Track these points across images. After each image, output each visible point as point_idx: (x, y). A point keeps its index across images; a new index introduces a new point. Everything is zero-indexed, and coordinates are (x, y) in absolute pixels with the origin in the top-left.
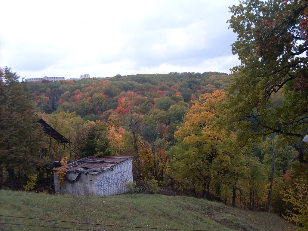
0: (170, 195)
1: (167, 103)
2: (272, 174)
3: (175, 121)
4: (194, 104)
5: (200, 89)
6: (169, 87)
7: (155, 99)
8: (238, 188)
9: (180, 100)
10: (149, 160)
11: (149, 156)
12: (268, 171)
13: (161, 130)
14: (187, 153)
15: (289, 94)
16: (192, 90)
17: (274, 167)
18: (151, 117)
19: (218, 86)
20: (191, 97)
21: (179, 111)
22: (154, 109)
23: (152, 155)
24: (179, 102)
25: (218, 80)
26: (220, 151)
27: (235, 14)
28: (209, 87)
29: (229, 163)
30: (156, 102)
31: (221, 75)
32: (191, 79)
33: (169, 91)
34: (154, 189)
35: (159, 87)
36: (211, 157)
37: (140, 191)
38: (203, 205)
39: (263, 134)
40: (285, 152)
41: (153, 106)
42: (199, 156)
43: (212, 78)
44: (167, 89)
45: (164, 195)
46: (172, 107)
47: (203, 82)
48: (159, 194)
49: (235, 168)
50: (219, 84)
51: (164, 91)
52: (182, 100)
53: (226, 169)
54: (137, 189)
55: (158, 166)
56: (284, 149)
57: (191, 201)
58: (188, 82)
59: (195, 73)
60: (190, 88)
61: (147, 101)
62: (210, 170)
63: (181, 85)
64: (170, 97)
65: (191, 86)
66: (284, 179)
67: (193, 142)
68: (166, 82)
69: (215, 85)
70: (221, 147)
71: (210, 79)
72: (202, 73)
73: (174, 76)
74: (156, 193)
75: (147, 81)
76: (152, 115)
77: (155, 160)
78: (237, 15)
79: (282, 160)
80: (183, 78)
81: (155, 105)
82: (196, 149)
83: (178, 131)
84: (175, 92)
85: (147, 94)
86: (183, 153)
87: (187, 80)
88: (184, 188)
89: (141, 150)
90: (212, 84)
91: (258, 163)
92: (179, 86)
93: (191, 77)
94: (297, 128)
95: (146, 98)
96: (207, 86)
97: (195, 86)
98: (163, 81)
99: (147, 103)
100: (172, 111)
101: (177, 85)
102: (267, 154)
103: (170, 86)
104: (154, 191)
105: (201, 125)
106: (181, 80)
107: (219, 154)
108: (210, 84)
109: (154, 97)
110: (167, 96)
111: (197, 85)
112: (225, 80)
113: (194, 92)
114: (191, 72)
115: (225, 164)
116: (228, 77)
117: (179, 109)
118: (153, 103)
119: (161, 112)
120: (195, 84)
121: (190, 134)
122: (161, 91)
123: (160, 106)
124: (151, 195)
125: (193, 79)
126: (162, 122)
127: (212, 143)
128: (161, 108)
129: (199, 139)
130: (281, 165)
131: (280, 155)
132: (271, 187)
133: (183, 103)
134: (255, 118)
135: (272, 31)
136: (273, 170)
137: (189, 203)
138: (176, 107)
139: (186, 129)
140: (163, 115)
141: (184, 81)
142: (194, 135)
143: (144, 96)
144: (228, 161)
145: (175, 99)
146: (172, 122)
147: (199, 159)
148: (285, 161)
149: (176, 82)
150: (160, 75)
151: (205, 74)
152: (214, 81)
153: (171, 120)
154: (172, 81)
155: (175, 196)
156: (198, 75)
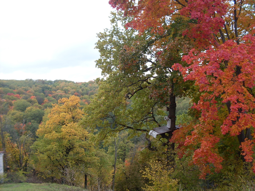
0: (37, 183)
1: (24, 105)
2: (115, 162)
3: (31, 120)
4: (54, 106)
5: (51, 93)
6: (25, 92)
7: (13, 102)
8: (90, 175)
9: (35, 102)
10: (15, 154)
11: (15, 151)
12: (111, 160)
13: (19, 128)
14: (49, 147)
15: (137, 100)
16: (45, 94)
17: (116, 157)
18: (10, 117)
19: (67, 91)
20: (44, 100)
21: (34, 112)
22: (13, 110)
23: (17, 149)
24: (34, 104)
25: (67, 86)
26: (77, 144)
27: (101, 39)
28: (59, 92)
29: (83, 155)
30: (14, 104)
31: (69, 83)
32: (44, 85)
33: (26, 95)
34: (22, 179)
35: (16, 91)
36: (68, 150)
37: (9, 181)
38: (65, 189)
39: (118, 130)
40: (124, 145)
41: (11, 107)
42: (59, 149)
43: (62, 85)
44: (23, 93)
45: (31, 183)
46: (28, 108)
47: (54, 88)
48: (27, 182)
49: (88, 158)
50: (67, 90)
51: (21, 95)
52: (36, 102)
53: (80, 159)
54: (7, 180)
55: (23, 159)
56: (124, 142)
57: (55, 187)
58: (41, 88)
59: (47, 80)
60: (43, 93)
61: (6, 103)
62: (68, 160)
63: (35, 90)
64: (26, 100)
65: (44, 91)
66: (124, 165)
67: (54, 137)
68: (22, 87)
69: (64, 91)
70: (77, 141)
71: (60, 86)
72: (53, 81)
73: (30, 83)
74: (25, 182)
75: (6, 85)
76: (10, 116)
77: (20, 154)
78: (102, 39)
79: (122, 151)
80: (37, 84)
81: (13, 107)
82: (57, 144)
83: (40, 129)
84: (30, 96)
85: (5, 97)
86: (46, 147)
87: (41, 86)
88: (46, 177)
89: (8, 146)
90: (62, 90)
91: (104, 153)
92: (34, 91)
93: (44, 84)
94: (142, 125)
95: (5, 100)
96: (58, 91)
97: (47, 91)
98: (20, 86)
99: (6, 104)
100: (29, 112)
101: (32, 90)
102: (110, 146)
103: (26, 90)
104: (22, 180)
105: (60, 124)
106: (36, 86)
107: (75, 147)
108: (60, 90)
109: (12, 100)
110: (24, 99)
111: (49, 90)
112: (73, 87)
113: (47, 96)
114: (44, 80)
115: (80, 155)
116: (75, 84)
117: (34, 110)
118: (11, 105)
119: (18, 113)
120: (47, 89)
121: (50, 131)
122: (18, 95)
123: (18, 108)
124: (20, 184)
125: (46, 85)
126: (19, 121)
127: (70, 138)
128: (18, 109)
129: (59, 135)
130: (122, 155)
131: (121, 147)
132: (114, 173)
133: (37, 105)
134: (113, 118)
135: (133, 55)
136: (116, 159)
137: (54, 188)
138: (32, 108)
139: (48, 127)
140: (21, 115)
141: (38, 87)
142: (55, 132)
143: (3, 99)
144: (83, 153)
145: (31, 102)
146: (29, 121)
147: (60, 152)
148: (124, 152)
149: (31, 87)
150: (17, 81)
151: (56, 81)
152: (63, 87)
153: (27, 120)
154: (27, 87)
155: (41, 183)
156: (50, 82)
